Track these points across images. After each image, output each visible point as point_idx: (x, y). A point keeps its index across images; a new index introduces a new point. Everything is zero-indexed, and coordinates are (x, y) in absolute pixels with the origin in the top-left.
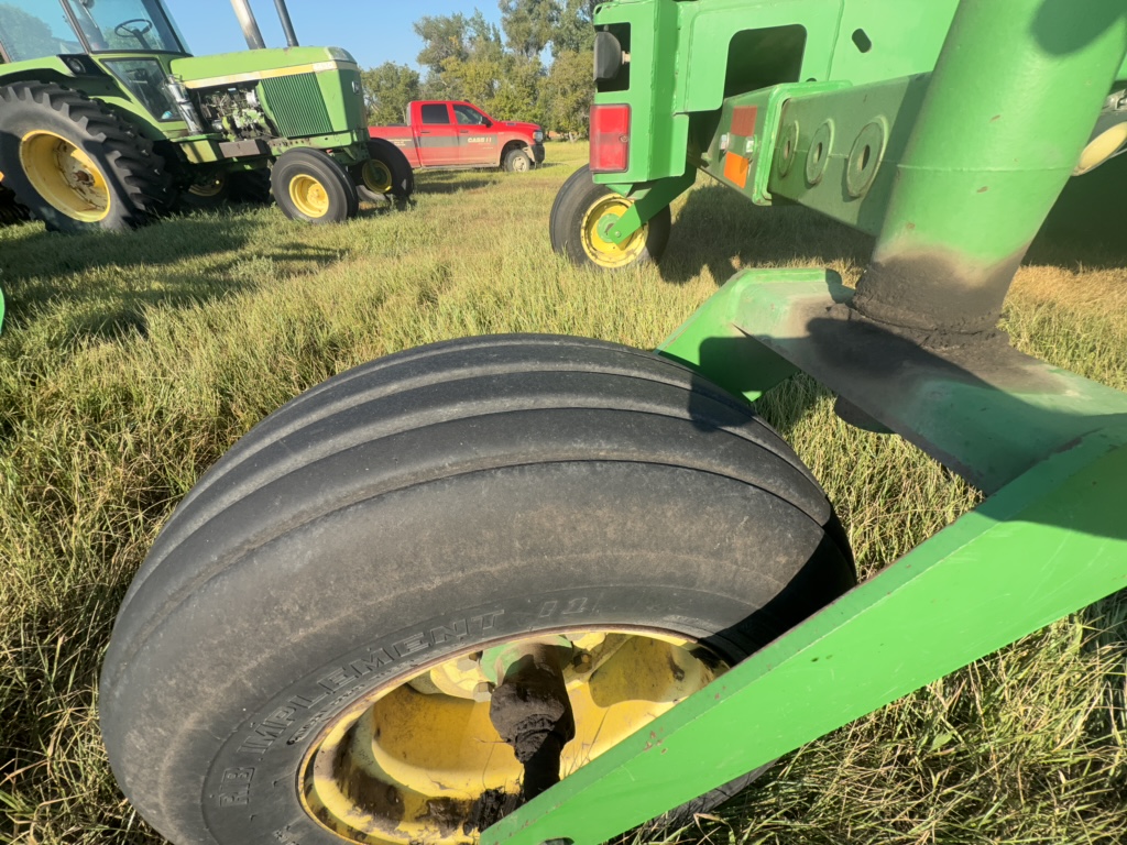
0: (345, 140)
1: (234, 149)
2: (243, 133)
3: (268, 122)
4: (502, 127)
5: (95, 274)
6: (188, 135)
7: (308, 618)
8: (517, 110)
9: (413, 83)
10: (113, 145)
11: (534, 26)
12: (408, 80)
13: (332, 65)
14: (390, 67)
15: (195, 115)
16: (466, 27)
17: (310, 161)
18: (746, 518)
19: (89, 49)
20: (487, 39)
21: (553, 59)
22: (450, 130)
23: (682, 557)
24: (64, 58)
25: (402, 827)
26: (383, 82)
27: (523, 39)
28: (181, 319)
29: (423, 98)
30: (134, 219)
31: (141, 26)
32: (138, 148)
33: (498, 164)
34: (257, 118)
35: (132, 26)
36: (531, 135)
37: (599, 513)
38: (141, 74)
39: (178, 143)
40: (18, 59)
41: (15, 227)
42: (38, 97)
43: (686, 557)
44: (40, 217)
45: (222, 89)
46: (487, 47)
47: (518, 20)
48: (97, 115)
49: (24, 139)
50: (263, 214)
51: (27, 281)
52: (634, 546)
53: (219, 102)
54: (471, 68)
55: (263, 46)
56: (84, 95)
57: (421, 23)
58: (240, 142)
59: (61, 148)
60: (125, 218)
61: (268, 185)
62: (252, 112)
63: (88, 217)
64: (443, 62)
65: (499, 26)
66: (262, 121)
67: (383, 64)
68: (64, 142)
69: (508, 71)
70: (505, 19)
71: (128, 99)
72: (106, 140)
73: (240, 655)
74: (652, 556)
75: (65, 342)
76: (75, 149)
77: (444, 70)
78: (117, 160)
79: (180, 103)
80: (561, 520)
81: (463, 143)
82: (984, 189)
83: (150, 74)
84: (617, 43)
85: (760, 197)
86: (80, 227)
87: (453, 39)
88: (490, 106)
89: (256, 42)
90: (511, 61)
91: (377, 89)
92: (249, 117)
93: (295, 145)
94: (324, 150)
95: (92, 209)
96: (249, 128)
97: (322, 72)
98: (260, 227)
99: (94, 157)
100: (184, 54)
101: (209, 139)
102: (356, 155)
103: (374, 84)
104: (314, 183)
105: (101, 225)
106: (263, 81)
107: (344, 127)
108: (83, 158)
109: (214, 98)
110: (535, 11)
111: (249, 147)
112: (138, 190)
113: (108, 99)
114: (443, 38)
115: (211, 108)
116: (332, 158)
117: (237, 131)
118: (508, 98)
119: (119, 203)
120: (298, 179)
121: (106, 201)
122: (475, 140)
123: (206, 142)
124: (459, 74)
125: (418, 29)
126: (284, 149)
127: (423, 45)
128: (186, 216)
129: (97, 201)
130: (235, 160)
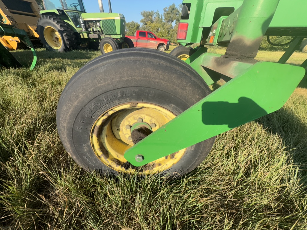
0: (119, 37)
1: (92, 36)
2: (95, 32)
3: (101, 30)
4: (159, 39)
5: (56, 59)
6: (82, 31)
7: (101, 82)
8: (164, 37)
9: (138, 27)
10: (65, 31)
11: (172, 16)
12: (137, 26)
13: (119, 18)
14: (133, 22)
15: (85, 27)
16: (154, 14)
17: (110, 41)
18: (190, 84)
19: (64, 9)
20: (159, 18)
21: (175, 24)
22: (145, 39)
23: (175, 87)
24: (58, 10)
25: (108, 159)
26: (131, 26)
27: (168, 19)
28: (74, 70)
29: (140, 30)
30: (66, 49)
31: (76, 5)
32: (70, 33)
33: (156, 48)
34: (99, 29)
35: (74, 5)
36: (166, 42)
37: (159, 72)
38: (74, 16)
39: (80, 33)
40: (48, 9)
41: (39, 49)
42: (50, 18)
43: (176, 87)
44: (45, 47)
45: (92, 21)
46: (159, 20)
47: (168, 14)
48: (63, 24)
49: (45, 28)
50: (96, 53)
51: (41, 59)
52: (165, 81)
53: (91, 24)
54: (153, 25)
55: (104, 12)
56: (61, 19)
57: (143, 12)
58: (94, 34)
59: (53, 31)
60: (64, 49)
61: (98, 46)
62: (98, 27)
63: (56, 48)
64: (147, 22)
65: (163, 15)
66: (100, 30)
67: (131, 21)
68: (54, 30)
69: (163, 26)
70: (164, 13)
71: (70, 21)
72: (64, 30)
73: (88, 88)
74: (169, 84)
75: (48, 71)
76: (56, 31)
77: (146, 24)
78: (65, 35)
79: (82, 24)
80: (151, 71)
81: (148, 42)
82: (251, 22)
83: (76, 16)
84: (187, 8)
85: (215, 44)
86: (54, 50)
87: (150, 17)
88: (157, 35)
89: (102, 11)
90: (164, 24)
91: (129, 28)
92: (97, 29)
93: (107, 36)
94: (114, 38)
95: (57, 46)
96: (97, 31)
97: (116, 19)
98: (95, 55)
99: (60, 34)
100: (85, 12)
101: (87, 33)
102: (121, 41)
103: (128, 26)
104: (110, 46)
105: (59, 50)
106: (102, 20)
107: (119, 34)
108: (57, 34)
109: (90, 23)
110: (173, 12)
111: (96, 36)
112: (68, 43)
113: (66, 21)
114: (148, 17)
115: (89, 25)
116: (115, 40)
117: (94, 32)
118: (162, 33)
119: (63, 45)
120: (106, 45)
121: (60, 45)
122: (151, 42)
123: (86, 33)
124: (150, 26)
125: (142, 14)
126: (104, 37)
127: (142, 18)
128: (78, 50)
129: (58, 44)
130: (92, 39)
